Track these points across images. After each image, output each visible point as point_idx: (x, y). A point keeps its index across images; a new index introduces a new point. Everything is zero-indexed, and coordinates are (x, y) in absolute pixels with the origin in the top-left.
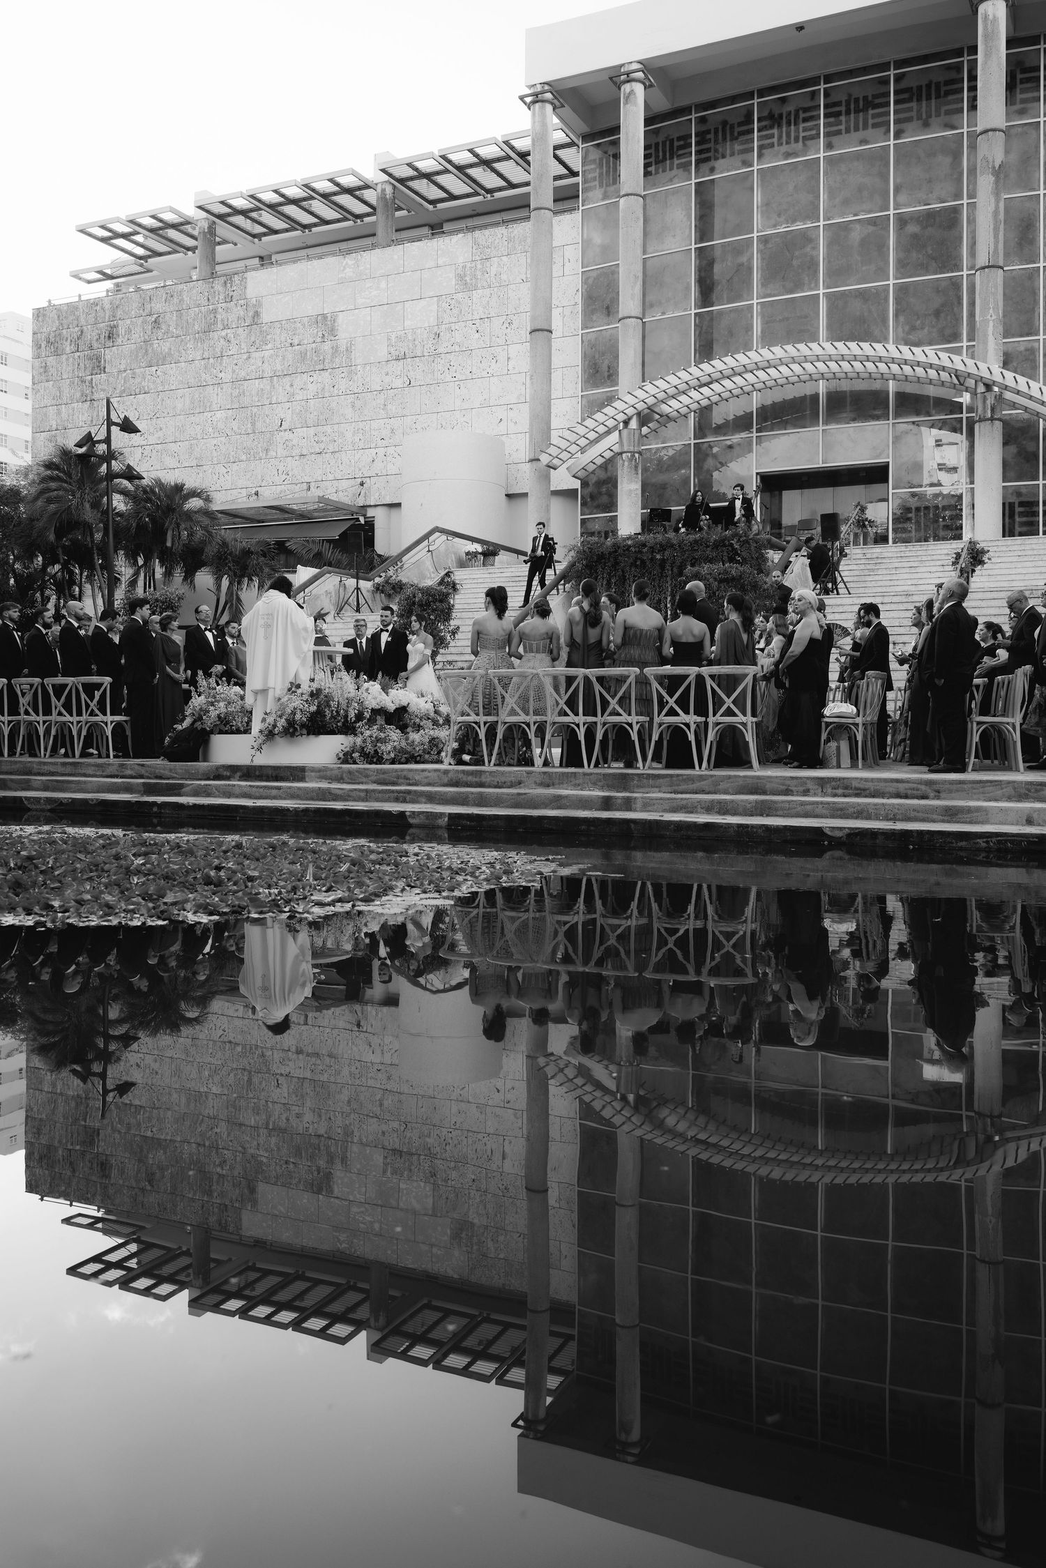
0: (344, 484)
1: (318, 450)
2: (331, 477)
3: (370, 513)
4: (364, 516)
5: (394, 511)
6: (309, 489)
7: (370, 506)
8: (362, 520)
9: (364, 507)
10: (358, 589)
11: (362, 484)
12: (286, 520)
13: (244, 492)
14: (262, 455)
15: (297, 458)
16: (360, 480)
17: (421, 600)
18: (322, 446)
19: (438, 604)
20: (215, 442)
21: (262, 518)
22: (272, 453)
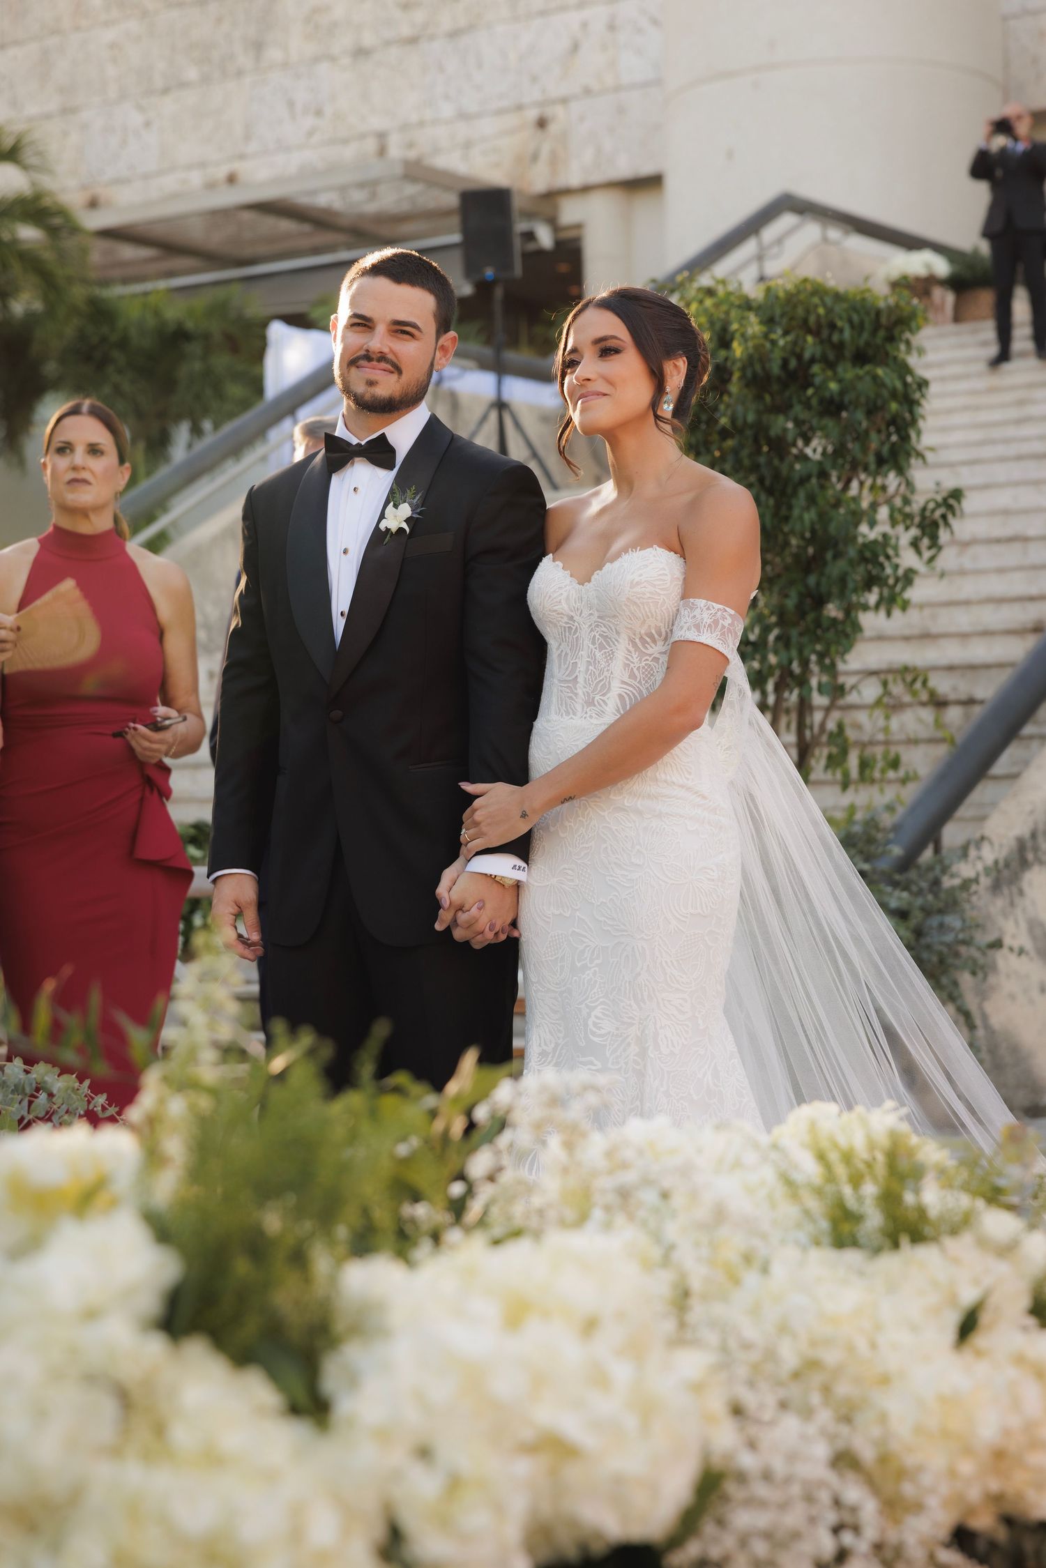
0: (487, 126)
1: (406, 31)
2: (447, 110)
3: (570, 212)
4: (552, 221)
5: (643, 203)
6: (382, 151)
7: (567, 192)
8: (545, 238)
9: (552, 196)
10: (500, 405)
11: (542, 123)
12: (316, 251)
13: (196, 179)
14: (244, 60)
15: (346, 61)
16: (532, 114)
17: (757, 358)
18: (419, 16)
19: (848, 372)
20: (109, 35)
21: (248, 252)
22: (274, 54)
